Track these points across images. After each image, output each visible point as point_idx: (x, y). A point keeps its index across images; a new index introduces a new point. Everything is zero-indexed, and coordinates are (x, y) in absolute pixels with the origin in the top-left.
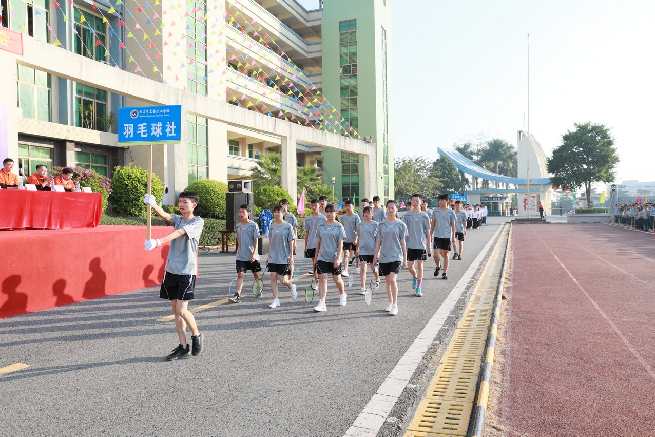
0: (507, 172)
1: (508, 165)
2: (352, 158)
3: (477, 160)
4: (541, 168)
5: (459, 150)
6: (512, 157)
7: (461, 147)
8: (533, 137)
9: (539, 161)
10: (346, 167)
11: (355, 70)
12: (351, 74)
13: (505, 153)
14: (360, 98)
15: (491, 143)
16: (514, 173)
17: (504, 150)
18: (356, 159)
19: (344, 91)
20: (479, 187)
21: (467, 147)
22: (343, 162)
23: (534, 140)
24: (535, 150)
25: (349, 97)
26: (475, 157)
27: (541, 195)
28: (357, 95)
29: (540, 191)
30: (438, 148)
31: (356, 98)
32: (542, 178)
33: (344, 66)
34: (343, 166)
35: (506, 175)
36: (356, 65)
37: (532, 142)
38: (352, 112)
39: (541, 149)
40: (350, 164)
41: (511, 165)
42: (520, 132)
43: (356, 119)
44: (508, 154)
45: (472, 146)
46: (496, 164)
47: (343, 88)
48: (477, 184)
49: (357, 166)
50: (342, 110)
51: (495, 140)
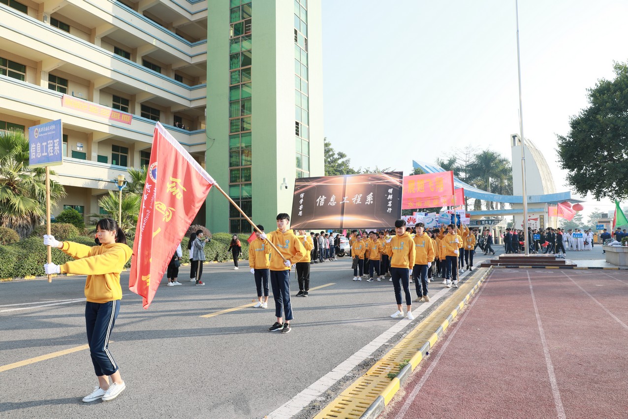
0: (501, 190)
1: (502, 182)
2: (244, 157)
3: (466, 178)
4: (543, 182)
5: (443, 166)
6: (506, 172)
7: (446, 162)
8: (532, 144)
9: (541, 173)
10: (236, 172)
11: (248, 29)
12: (244, 35)
13: (497, 167)
14: (253, 66)
15: (480, 156)
16: (509, 191)
17: (496, 164)
18: (249, 159)
19: (235, 61)
20: (468, 210)
21: (452, 162)
22: (231, 165)
23: (533, 147)
24: (535, 159)
25: (241, 68)
26: (463, 175)
27: (546, 216)
28: (251, 64)
29: (544, 212)
30: (413, 161)
31: (250, 68)
32: (546, 193)
33: (236, 25)
34: (231, 171)
35: (500, 193)
36: (249, 22)
37: (530, 149)
38: (245, 89)
39: (543, 159)
40: (240, 167)
41: (506, 182)
42: (514, 137)
43: (249, 99)
44: (501, 168)
45: (457, 161)
46: (487, 180)
47: (233, 57)
48: (466, 205)
49: (250, 169)
50: (231, 88)
51: (484, 152)
